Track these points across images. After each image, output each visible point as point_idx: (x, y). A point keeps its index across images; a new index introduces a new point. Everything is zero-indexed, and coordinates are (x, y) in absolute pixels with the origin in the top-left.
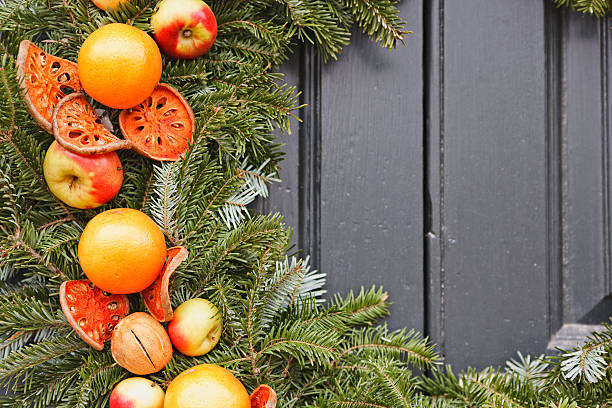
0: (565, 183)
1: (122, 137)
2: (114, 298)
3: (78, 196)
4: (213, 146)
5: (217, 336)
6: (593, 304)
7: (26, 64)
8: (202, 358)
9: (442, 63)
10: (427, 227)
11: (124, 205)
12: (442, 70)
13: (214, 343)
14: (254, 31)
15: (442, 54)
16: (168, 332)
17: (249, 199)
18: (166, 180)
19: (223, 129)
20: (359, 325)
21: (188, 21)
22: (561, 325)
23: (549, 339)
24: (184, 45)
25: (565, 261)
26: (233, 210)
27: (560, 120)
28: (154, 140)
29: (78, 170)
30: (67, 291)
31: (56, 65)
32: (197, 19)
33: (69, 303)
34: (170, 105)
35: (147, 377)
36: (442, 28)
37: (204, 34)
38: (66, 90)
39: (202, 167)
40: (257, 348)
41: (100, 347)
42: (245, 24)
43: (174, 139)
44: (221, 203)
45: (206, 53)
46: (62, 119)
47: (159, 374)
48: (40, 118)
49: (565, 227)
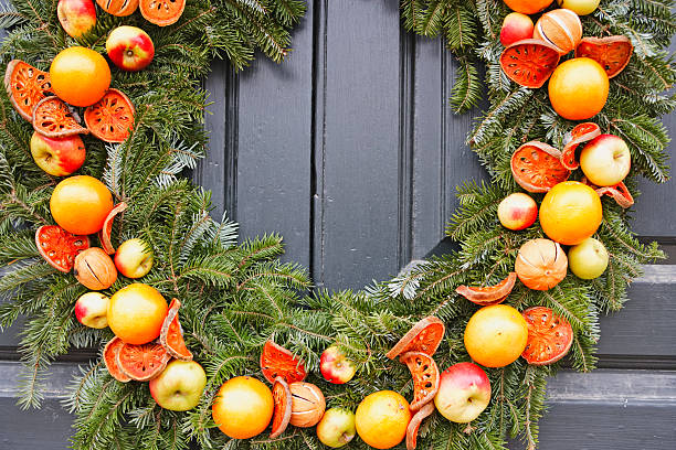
0: (415, 160)
1: (84, 126)
2: (80, 237)
3: (52, 167)
4: (149, 133)
5: (149, 264)
6: (433, 246)
7: (12, 76)
8: (139, 280)
9: (325, 72)
10: (313, 191)
11: (89, 174)
12: (325, 78)
13: (147, 270)
14: (182, 51)
15: (325, 66)
16: (114, 262)
17: (177, 169)
18: (115, 157)
19: (157, 120)
20: (261, 260)
21: (128, 44)
22: (410, 261)
23: (399, 270)
24: (128, 61)
25: (414, 215)
26: (166, 179)
27: (412, 113)
28: (107, 128)
29: (49, 149)
30: (43, 231)
31: (42, 77)
32: (135, 43)
33: (41, 240)
34: (119, 104)
35: (101, 292)
36: (325, 48)
37: (142, 54)
38: (46, 94)
39: (142, 147)
40: (177, 274)
41: (65, 270)
42: (175, 46)
43: (122, 127)
44: (157, 173)
45: (147, 67)
46: (39, 113)
47: (108, 290)
48: (23, 113)
49: (415, 191)
